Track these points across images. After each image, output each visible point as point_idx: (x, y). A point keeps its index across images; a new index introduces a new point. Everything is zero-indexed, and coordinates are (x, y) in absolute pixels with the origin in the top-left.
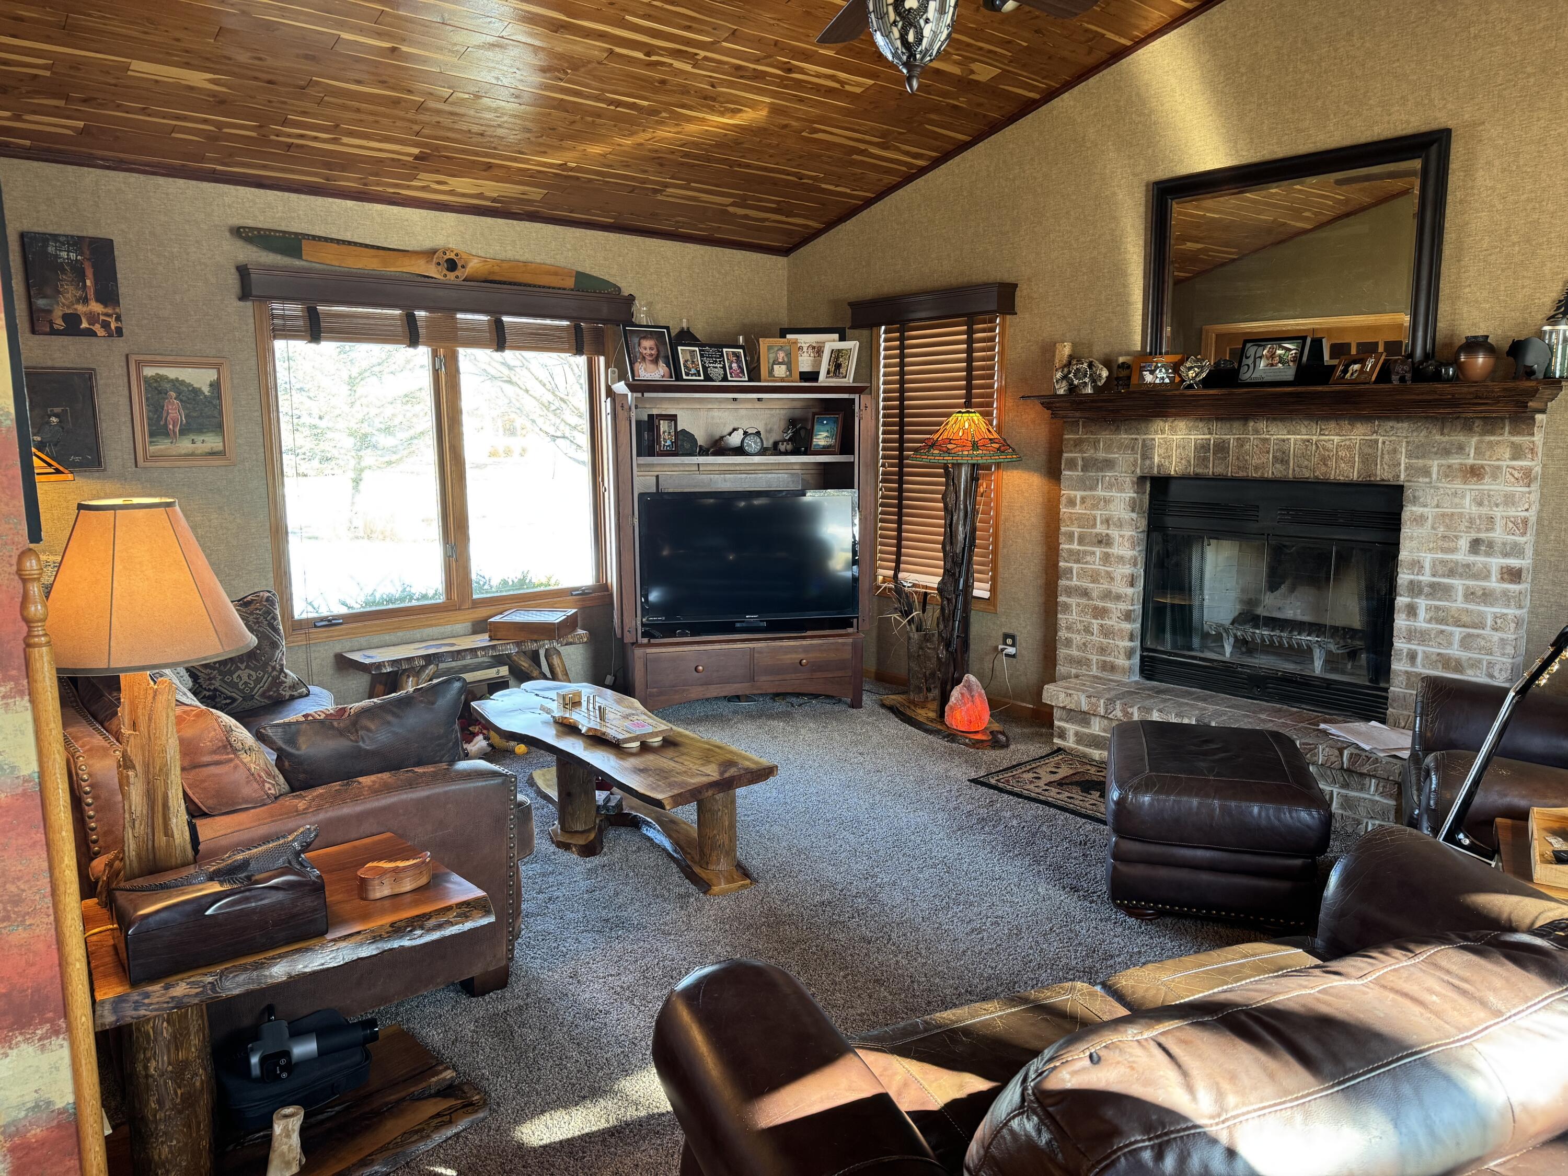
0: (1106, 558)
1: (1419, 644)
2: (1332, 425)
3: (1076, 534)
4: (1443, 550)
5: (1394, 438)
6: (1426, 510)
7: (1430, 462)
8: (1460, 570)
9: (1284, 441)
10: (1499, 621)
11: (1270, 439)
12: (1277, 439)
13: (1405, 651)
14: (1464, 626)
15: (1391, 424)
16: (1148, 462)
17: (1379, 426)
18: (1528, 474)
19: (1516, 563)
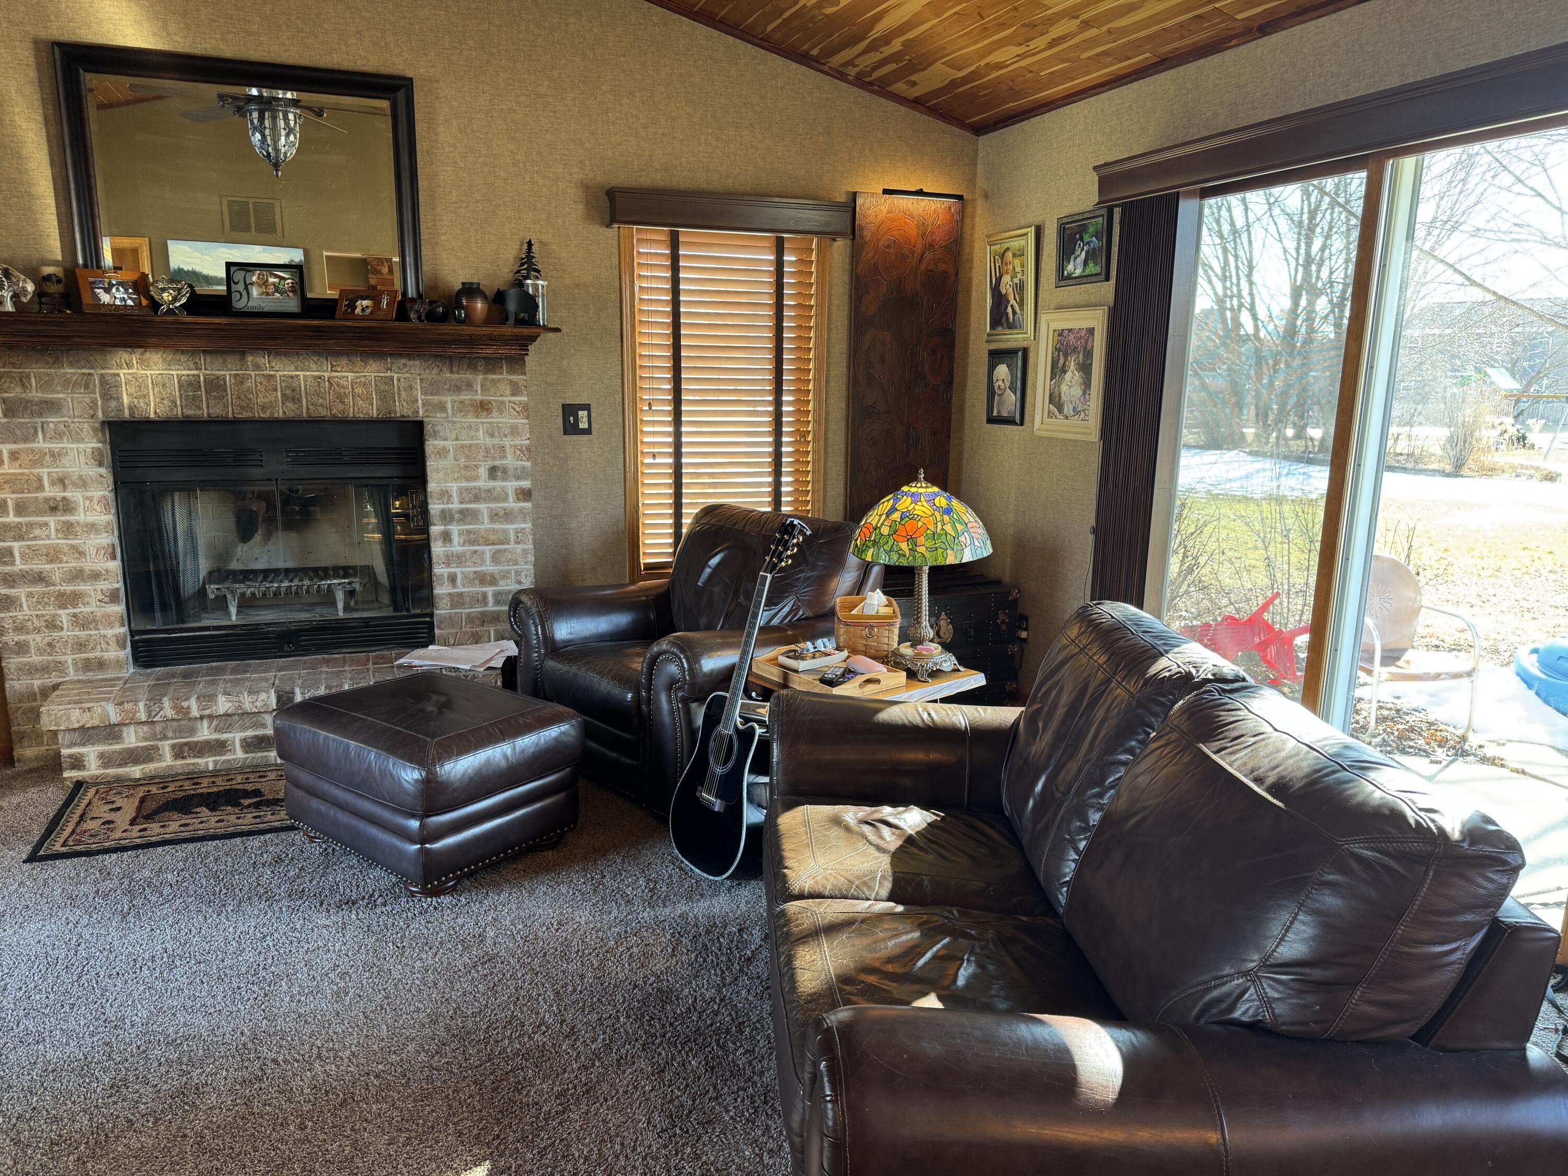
1: (457, 567)
2: (344, 361)
3: (10, 502)
4: (468, 479)
5: (408, 375)
6: (446, 443)
7: (444, 399)
8: (483, 495)
9: (292, 377)
10: (520, 535)
11: (275, 375)
12: (284, 376)
13: (446, 575)
14: (493, 544)
15: (403, 361)
16: (113, 404)
17: (392, 363)
18: (526, 407)
19: (526, 484)
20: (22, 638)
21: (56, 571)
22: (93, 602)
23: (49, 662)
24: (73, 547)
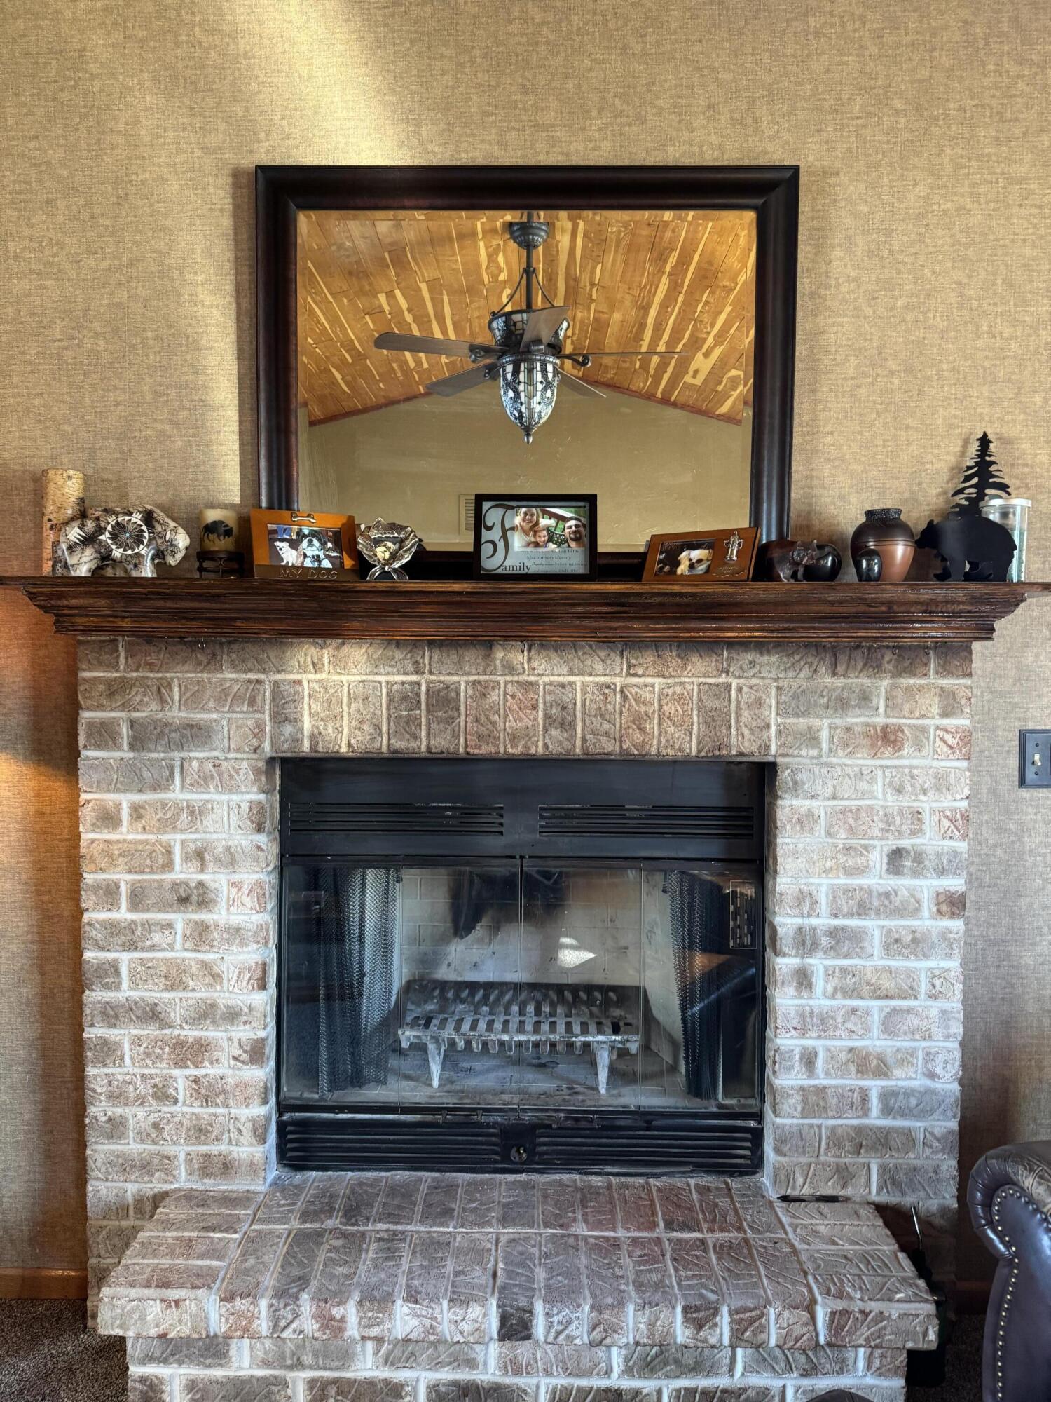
0: (200, 934)
1: (819, 1037)
2: (650, 657)
3: (124, 889)
4: (849, 872)
5: (755, 681)
6: (815, 803)
7: (815, 722)
8: (876, 903)
9: (563, 686)
10: (938, 982)
11: (537, 683)
12: (551, 683)
13: (797, 1052)
14: (887, 997)
15: (749, 656)
16: (288, 729)
17: (730, 660)
18: (966, 739)
19: (956, 884)
20: (119, 1111)
21: (176, 1003)
22: (225, 1058)
23: (151, 1155)
24: (205, 965)
